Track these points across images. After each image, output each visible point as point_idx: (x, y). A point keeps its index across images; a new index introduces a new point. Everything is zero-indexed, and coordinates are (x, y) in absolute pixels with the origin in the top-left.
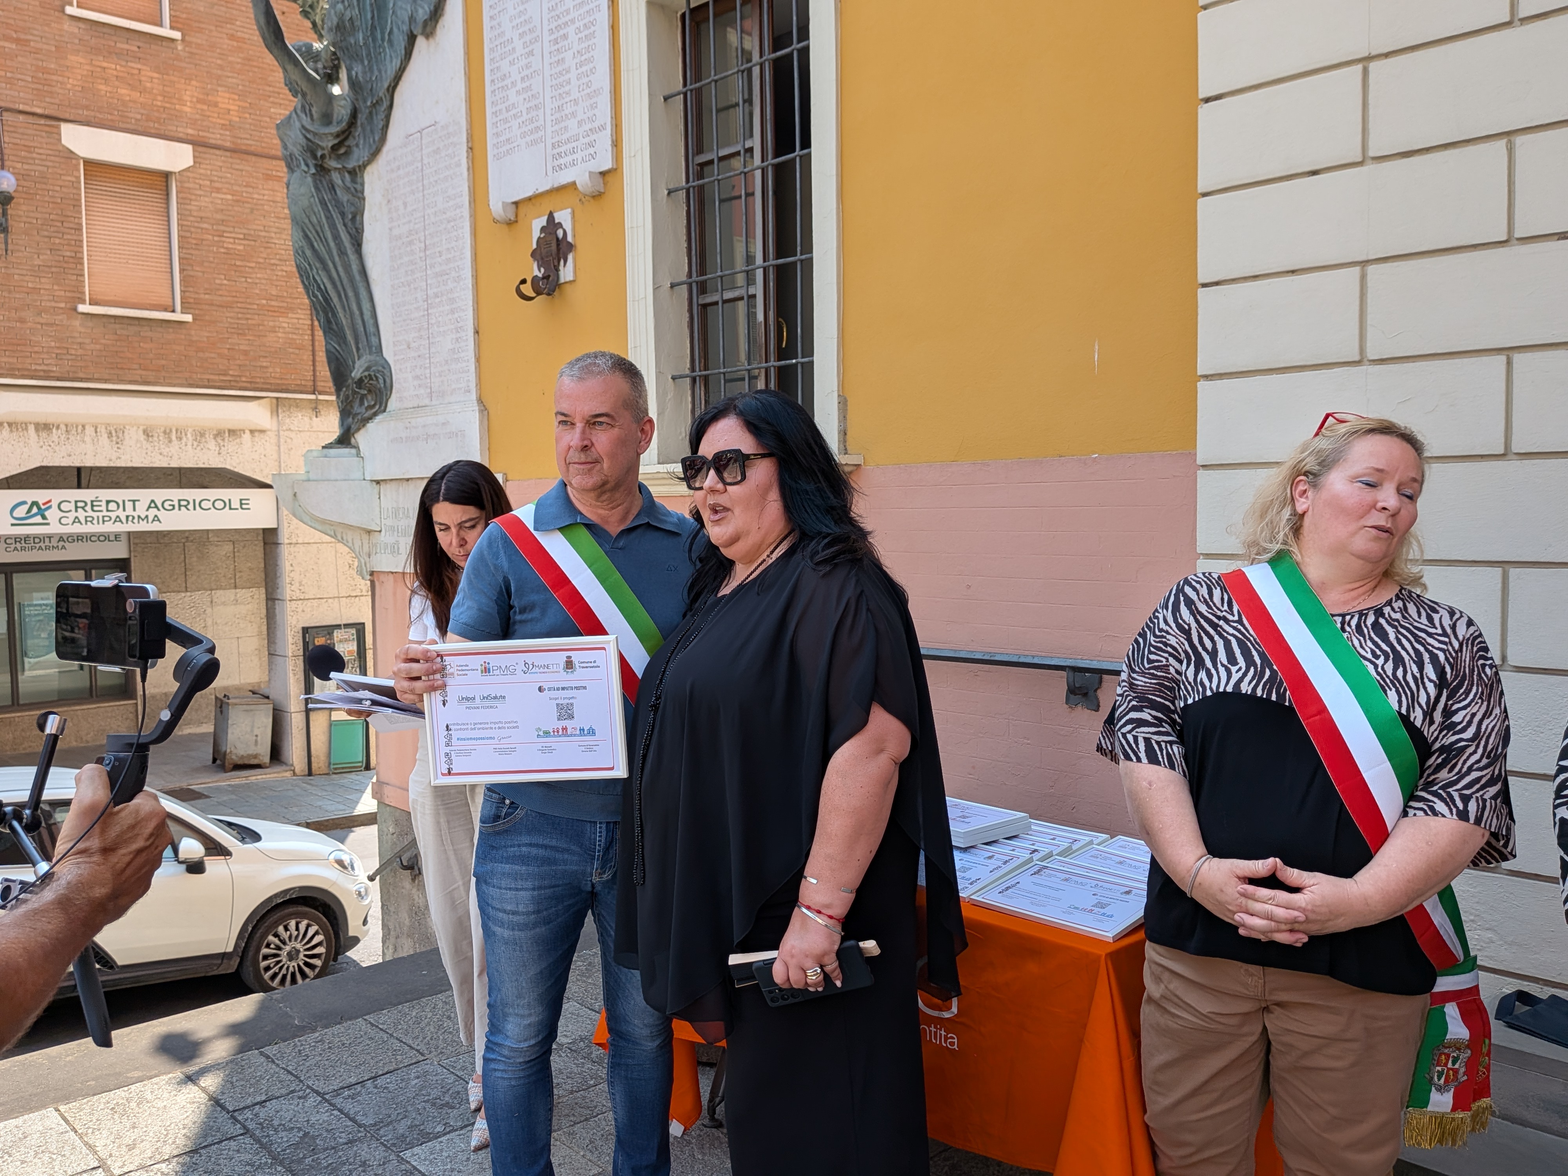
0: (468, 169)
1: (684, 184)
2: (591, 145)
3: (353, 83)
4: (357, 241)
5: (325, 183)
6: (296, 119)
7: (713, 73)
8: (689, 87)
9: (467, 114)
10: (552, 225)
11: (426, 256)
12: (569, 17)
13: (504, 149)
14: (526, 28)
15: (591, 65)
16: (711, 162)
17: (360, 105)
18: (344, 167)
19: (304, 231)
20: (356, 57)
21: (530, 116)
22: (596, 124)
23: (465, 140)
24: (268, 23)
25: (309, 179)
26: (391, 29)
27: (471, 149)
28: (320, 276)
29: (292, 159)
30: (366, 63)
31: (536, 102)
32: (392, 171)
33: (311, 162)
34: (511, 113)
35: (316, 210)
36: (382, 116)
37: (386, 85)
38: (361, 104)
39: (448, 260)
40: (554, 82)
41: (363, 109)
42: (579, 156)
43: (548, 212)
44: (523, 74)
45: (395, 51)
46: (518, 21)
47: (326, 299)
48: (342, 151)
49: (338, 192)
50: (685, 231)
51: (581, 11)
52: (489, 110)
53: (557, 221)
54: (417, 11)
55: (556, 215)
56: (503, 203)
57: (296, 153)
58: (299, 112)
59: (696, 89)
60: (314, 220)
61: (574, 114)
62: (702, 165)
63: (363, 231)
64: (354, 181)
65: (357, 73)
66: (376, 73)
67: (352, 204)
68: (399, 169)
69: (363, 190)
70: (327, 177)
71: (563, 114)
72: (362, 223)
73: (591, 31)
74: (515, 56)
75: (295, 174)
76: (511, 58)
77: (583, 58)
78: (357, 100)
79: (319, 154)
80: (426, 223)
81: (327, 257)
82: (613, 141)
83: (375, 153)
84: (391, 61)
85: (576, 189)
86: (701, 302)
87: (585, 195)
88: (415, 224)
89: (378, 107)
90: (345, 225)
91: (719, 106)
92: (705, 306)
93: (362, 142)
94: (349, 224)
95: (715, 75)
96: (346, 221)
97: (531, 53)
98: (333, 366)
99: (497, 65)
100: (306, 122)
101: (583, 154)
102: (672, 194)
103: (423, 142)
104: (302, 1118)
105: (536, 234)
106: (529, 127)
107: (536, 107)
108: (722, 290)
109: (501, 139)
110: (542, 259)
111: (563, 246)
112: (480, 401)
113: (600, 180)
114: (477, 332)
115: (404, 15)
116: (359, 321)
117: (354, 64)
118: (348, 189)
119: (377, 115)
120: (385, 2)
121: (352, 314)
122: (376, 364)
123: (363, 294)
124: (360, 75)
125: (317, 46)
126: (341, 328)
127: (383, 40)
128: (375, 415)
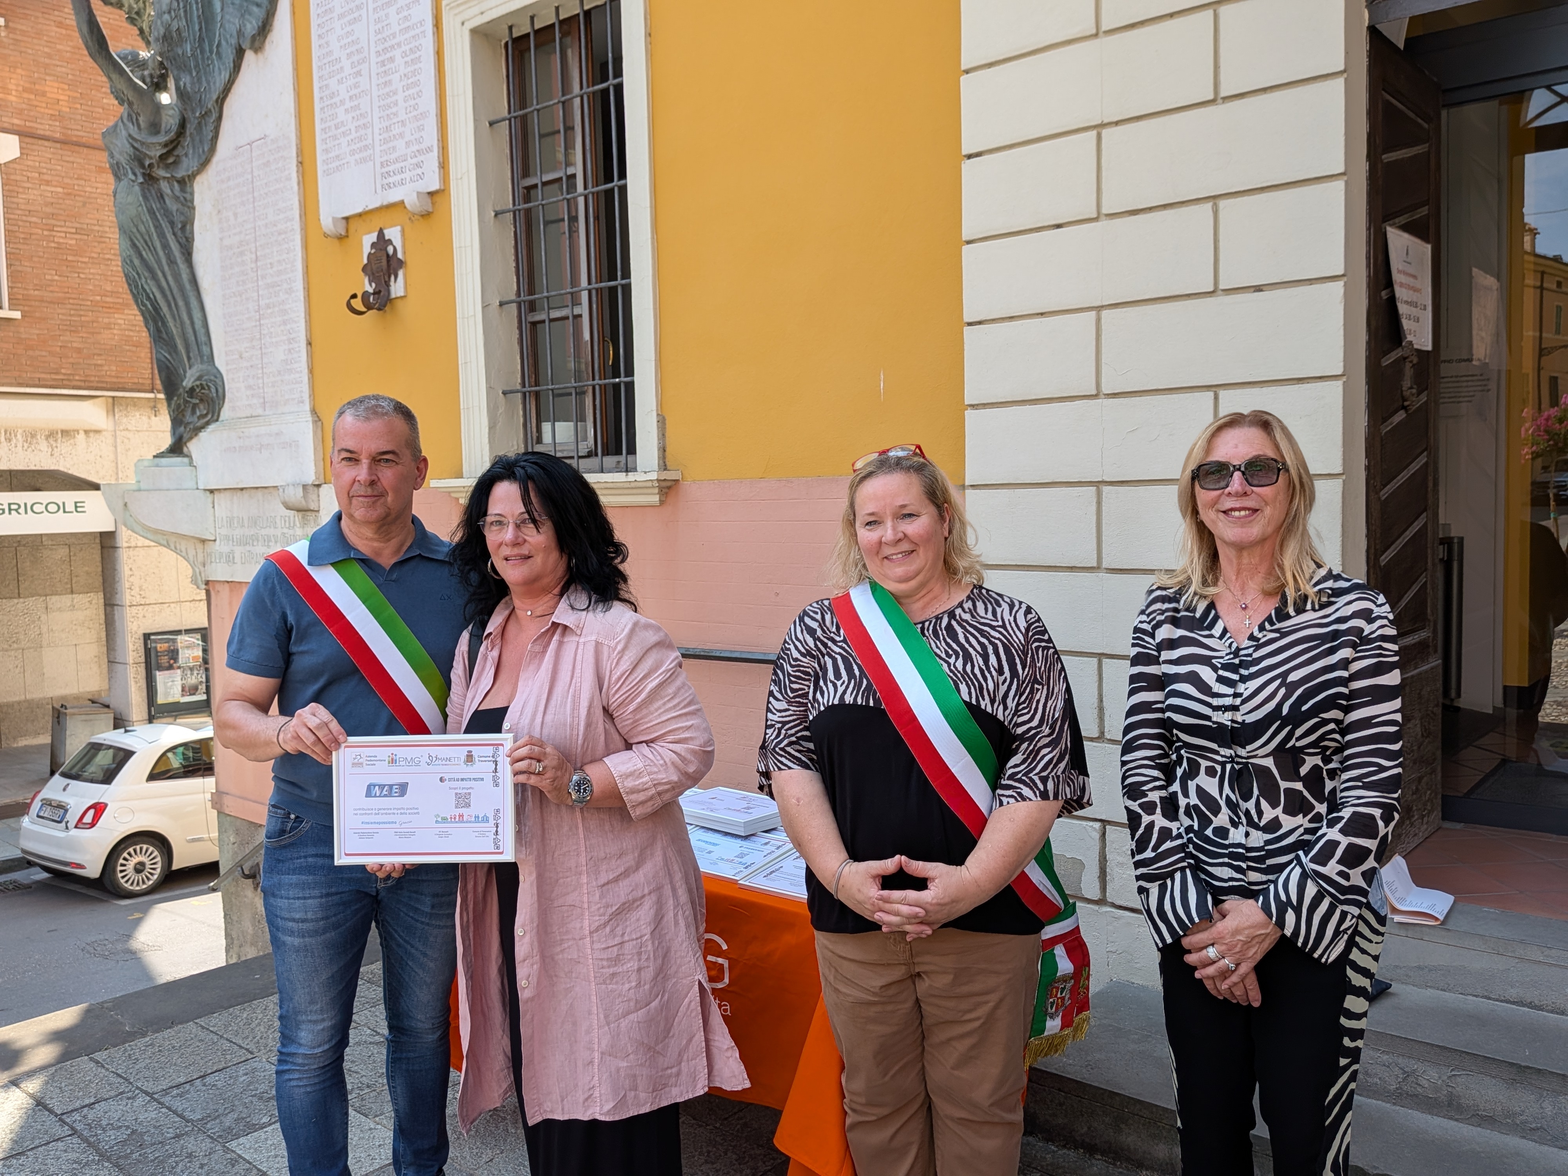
0: (299, 184)
1: (511, 206)
2: (418, 165)
3: (182, 93)
4: (187, 251)
5: (153, 192)
6: (122, 127)
7: (535, 102)
8: (513, 114)
9: (296, 129)
10: (382, 242)
11: (257, 267)
12: (396, 41)
13: (334, 165)
14: (353, 49)
15: (418, 89)
16: (536, 186)
17: (189, 115)
18: (172, 176)
19: (131, 240)
20: (183, 67)
21: (358, 134)
22: (423, 146)
23: (294, 154)
24: (91, 31)
25: (137, 188)
26: (219, 42)
27: (301, 163)
28: (148, 285)
29: (118, 168)
30: (194, 74)
31: (365, 121)
32: (223, 181)
33: (139, 171)
34: (340, 131)
35: (144, 219)
36: (211, 127)
37: (215, 97)
38: (190, 113)
39: (280, 272)
40: (382, 103)
41: (192, 119)
42: (407, 175)
43: (378, 229)
44: (351, 93)
45: (224, 64)
46: (346, 41)
47: (155, 309)
48: (171, 160)
49: (167, 201)
50: (513, 251)
51: (407, 36)
52: (318, 127)
53: (387, 238)
54: (245, 26)
55: (386, 232)
56: (334, 218)
57: (123, 162)
58: (125, 120)
59: (521, 116)
60: (142, 229)
61: (401, 135)
62: (527, 189)
63: (193, 240)
64: (183, 190)
65: (185, 84)
66: (205, 84)
67: (182, 213)
68: (229, 179)
69: (193, 199)
70: (156, 186)
71: (391, 134)
72: (192, 232)
73: (417, 55)
74: (343, 75)
75: (122, 183)
76: (339, 77)
77: (410, 81)
78: (185, 110)
79: (147, 163)
80: (258, 233)
81: (156, 266)
82: (439, 163)
83: (205, 163)
84: (220, 74)
85: (405, 207)
86: (530, 320)
87: (414, 214)
88: (246, 235)
89: (207, 118)
90: (174, 234)
92: (534, 324)
93: (191, 152)
94: (179, 233)
95: (538, 104)
96: (176, 230)
97: (359, 73)
98: (164, 374)
99: (325, 82)
100: (133, 130)
101: (411, 174)
102: (500, 216)
103: (254, 154)
104: (130, 1117)
105: (367, 249)
106: (358, 145)
107: (365, 126)
108: (549, 309)
109: (331, 155)
110: (373, 274)
111: (393, 262)
112: (313, 412)
113: (428, 200)
114: (309, 344)
115: (232, 28)
116: (189, 330)
117: (182, 75)
118: (177, 198)
119: (206, 126)
120: (213, 15)
121: (182, 324)
122: (208, 373)
123: (194, 303)
124: (188, 86)
125: (144, 55)
126: (172, 338)
127: (211, 52)
128: (208, 424)
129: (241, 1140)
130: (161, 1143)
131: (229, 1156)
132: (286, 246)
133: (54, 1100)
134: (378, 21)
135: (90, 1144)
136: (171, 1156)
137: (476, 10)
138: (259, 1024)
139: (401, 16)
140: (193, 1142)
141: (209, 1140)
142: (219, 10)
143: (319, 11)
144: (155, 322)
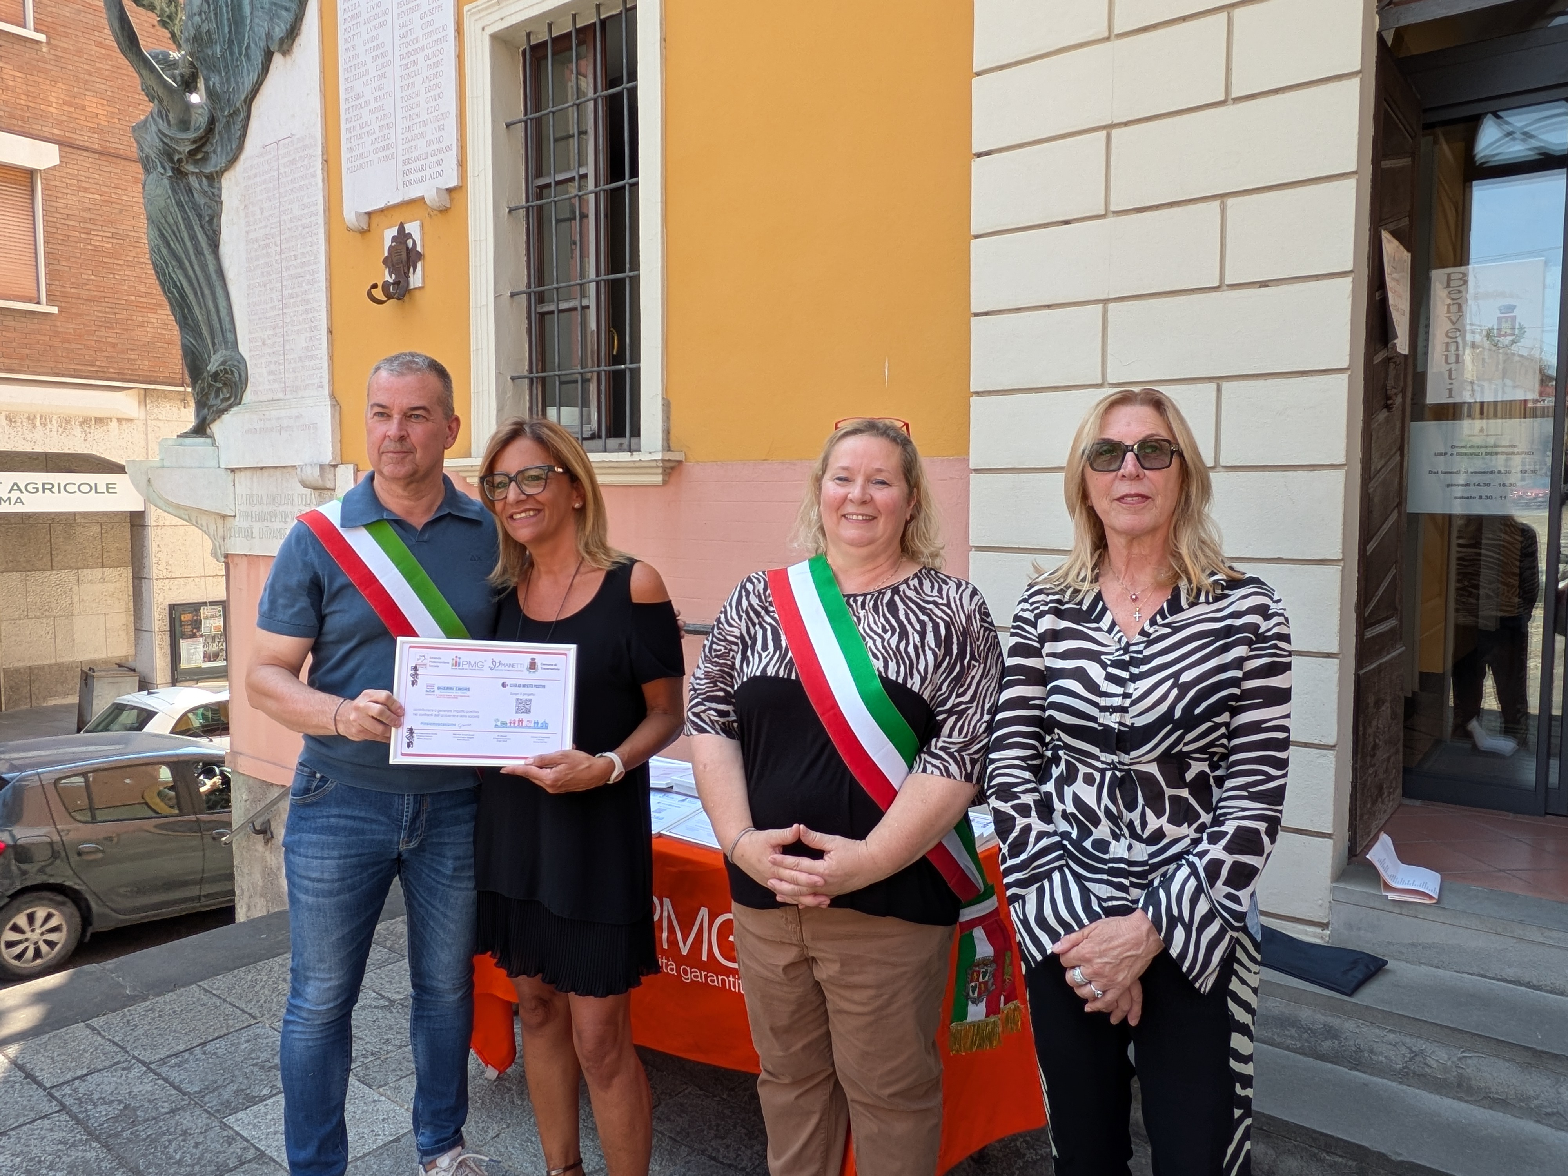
0: (323, 180)
1: (524, 203)
2: (438, 163)
3: (211, 93)
4: (214, 242)
5: (182, 186)
6: (152, 123)
7: (551, 105)
8: (530, 116)
9: (321, 129)
10: (402, 236)
11: (281, 259)
12: (419, 45)
13: (358, 162)
14: (378, 52)
15: (439, 91)
16: (549, 185)
17: (218, 114)
18: (201, 172)
19: (160, 230)
20: (212, 67)
21: (382, 134)
22: (443, 145)
23: (320, 153)
24: (123, 28)
25: (166, 182)
26: (248, 44)
27: (325, 161)
28: (176, 274)
29: (148, 161)
30: (223, 74)
31: (389, 121)
32: (249, 178)
33: (168, 166)
34: (364, 130)
35: (173, 211)
36: (239, 126)
37: (243, 97)
39: (303, 264)
40: (405, 104)
41: (220, 118)
42: (427, 172)
43: (399, 224)
44: (376, 94)
45: (252, 65)
46: (371, 45)
47: (182, 297)
48: (199, 156)
49: (195, 195)
50: (524, 246)
51: (430, 40)
52: (343, 126)
53: (407, 232)
54: (273, 29)
55: (406, 226)
56: (357, 213)
58: (155, 116)
59: (535, 118)
60: (171, 220)
61: (423, 135)
62: (541, 187)
63: (220, 233)
64: (211, 185)
65: (214, 85)
66: (233, 84)
67: (210, 207)
68: (255, 176)
69: (221, 194)
70: (184, 180)
71: (413, 133)
72: (219, 225)
73: (438, 59)
74: (368, 77)
75: (151, 176)
77: (432, 83)
78: (214, 109)
79: (176, 158)
80: (282, 228)
81: (183, 256)
82: (458, 161)
83: (233, 160)
84: (249, 75)
85: (425, 203)
86: (539, 310)
87: (433, 210)
88: (272, 229)
89: (235, 118)
90: (202, 227)
92: (542, 315)
93: (219, 149)
94: (206, 226)
95: (553, 107)
96: (204, 223)
97: (383, 76)
98: (188, 359)
99: (351, 84)
100: (163, 126)
101: (431, 171)
102: (514, 212)
103: (280, 152)
104: (124, 1090)
105: (388, 243)
106: (381, 144)
107: (388, 126)
108: (558, 301)
109: (354, 153)
110: (393, 265)
111: (413, 256)
112: (333, 396)
113: (446, 196)
114: (330, 332)
115: (262, 32)
116: (215, 318)
117: (212, 75)
118: (205, 193)
119: (234, 124)
120: (243, 17)
121: (208, 311)
122: (232, 359)
123: (219, 292)
124: (218, 86)
125: (175, 55)
126: (197, 324)
127: (240, 54)
128: (231, 406)
129: (240, 1115)
130: (154, 1118)
131: (225, 1133)
132: (309, 239)
133: (44, 1072)
134: (402, 26)
135: (78, 1122)
136: (164, 1134)
137: (497, 16)
138: (264, 987)
139: (425, 20)
140: (188, 1118)
141: (205, 1115)
142: (248, 13)
143: (346, 16)
144: (182, 310)
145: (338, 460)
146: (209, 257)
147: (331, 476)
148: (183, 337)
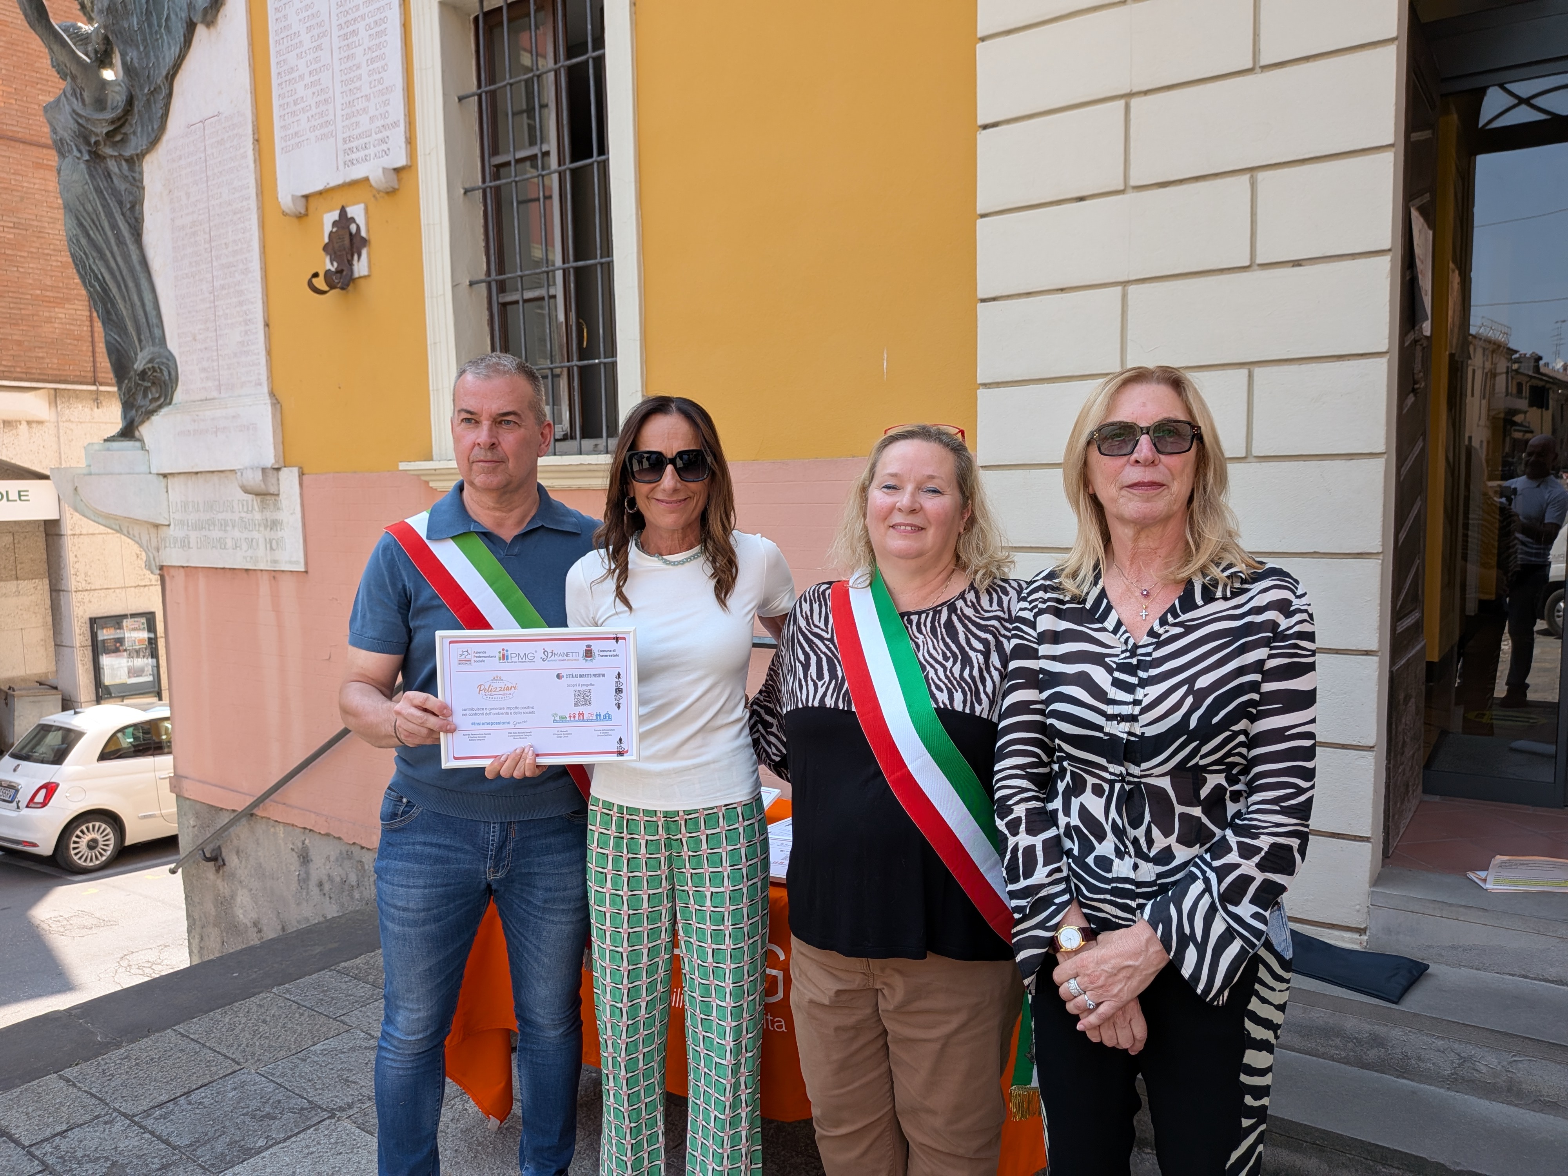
0: (255, 161)
1: (480, 184)
2: (383, 141)
3: (128, 69)
4: (136, 230)
5: (99, 170)
6: (65, 103)
7: (508, 76)
8: (483, 89)
9: (252, 106)
10: (344, 220)
11: (211, 248)
12: (359, 13)
13: (293, 142)
14: (314, 22)
15: (383, 62)
16: (508, 164)
17: (137, 92)
18: (120, 155)
19: (78, 219)
20: (129, 41)
21: (319, 110)
22: (389, 121)
23: (250, 131)
24: (31, 1)
25: (83, 166)
26: (168, 15)
27: (257, 141)
28: (97, 265)
29: (62, 144)
30: (142, 49)
31: (326, 96)
32: (174, 160)
33: (84, 149)
34: (299, 107)
35: (91, 198)
36: (161, 104)
37: (164, 73)
39: (235, 253)
40: (344, 78)
41: (140, 96)
42: (371, 151)
43: (340, 207)
44: (312, 67)
45: (173, 39)
46: (305, 14)
47: (104, 290)
48: (118, 138)
49: (115, 180)
50: (482, 230)
51: (372, 7)
52: (276, 103)
53: (349, 216)
55: (348, 210)
56: (293, 196)
57: (68, 138)
58: (68, 95)
59: (490, 91)
60: (90, 209)
61: (365, 110)
62: (499, 167)
63: (143, 221)
64: (131, 169)
65: (132, 59)
66: (153, 60)
67: (131, 193)
68: (180, 158)
69: (142, 179)
70: (102, 165)
71: (354, 109)
72: (142, 213)
73: (382, 28)
74: (302, 49)
75: (66, 160)
76: (298, 51)
77: (375, 54)
78: (133, 86)
79: (93, 140)
80: (211, 213)
81: (104, 246)
82: (406, 138)
83: (154, 142)
84: (170, 49)
85: (371, 186)
86: (501, 300)
87: (379, 191)
88: (200, 214)
89: (156, 95)
90: (123, 214)
91: (515, 110)
92: (504, 305)
93: (139, 130)
95: (509, 79)
96: (124, 210)
97: (319, 47)
98: (113, 356)
99: (284, 57)
100: (77, 106)
101: (376, 150)
102: (469, 194)
103: (206, 132)
104: (109, 1146)
105: (328, 228)
106: (319, 121)
107: (326, 102)
108: (523, 290)
109: (289, 132)
110: (335, 253)
111: (356, 241)
112: (272, 394)
113: (394, 176)
114: (267, 325)
115: (182, 1)
116: (140, 312)
117: (129, 50)
118: (125, 178)
119: (155, 103)
121: (133, 305)
122: (160, 356)
123: (144, 285)
124: (135, 61)
125: (86, 28)
126: (121, 319)
127: (160, 26)
128: (160, 407)
132: (242, 225)
144: (104, 305)
145: (281, 464)
146: (132, 247)
147: (274, 481)
148: (106, 334)
